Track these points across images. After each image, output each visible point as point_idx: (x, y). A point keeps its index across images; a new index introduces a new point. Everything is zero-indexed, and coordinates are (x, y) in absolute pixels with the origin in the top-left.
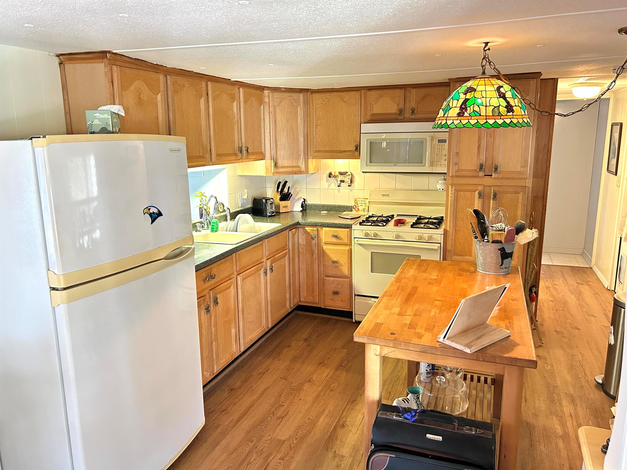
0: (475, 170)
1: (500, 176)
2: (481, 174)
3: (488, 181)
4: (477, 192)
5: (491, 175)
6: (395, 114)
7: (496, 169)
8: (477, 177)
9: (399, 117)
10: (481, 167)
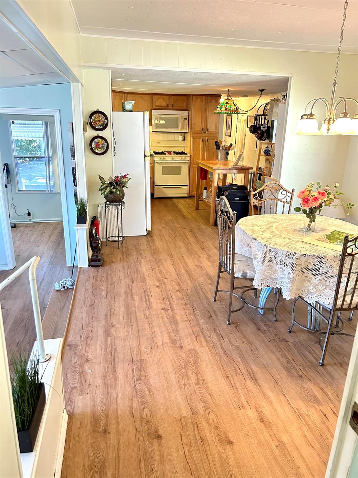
0: (200, 131)
1: (209, 133)
2: (203, 132)
3: (204, 135)
4: (201, 139)
5: (206, 133)
6: (165, 106)
7: (208, 130)
8: (201, 133)
9: (167, 108)
10: (203, 129)
